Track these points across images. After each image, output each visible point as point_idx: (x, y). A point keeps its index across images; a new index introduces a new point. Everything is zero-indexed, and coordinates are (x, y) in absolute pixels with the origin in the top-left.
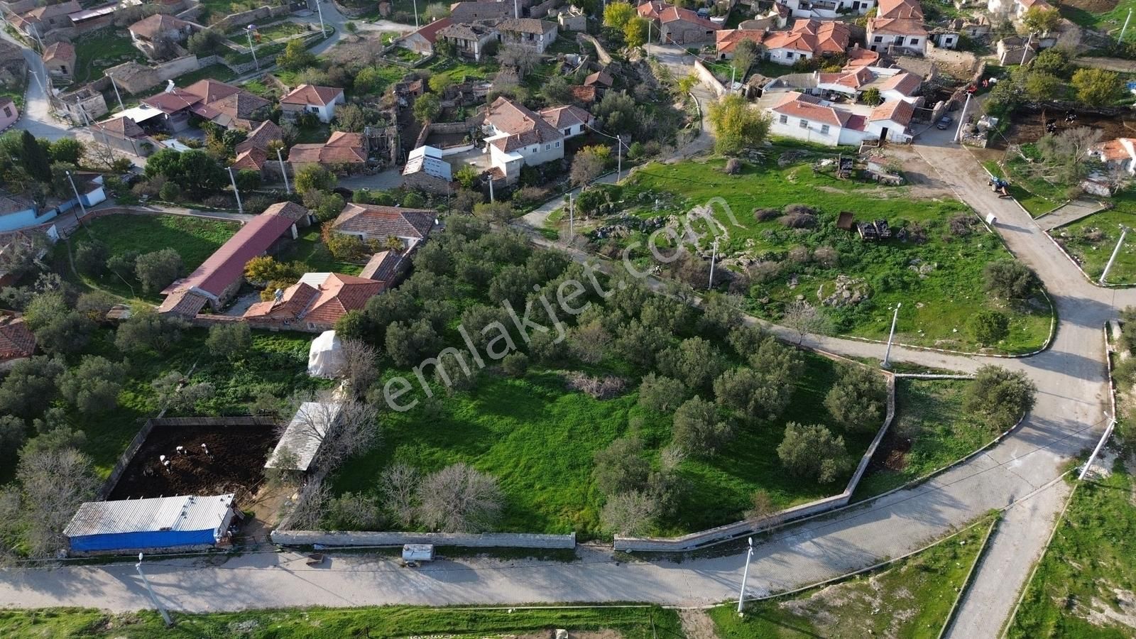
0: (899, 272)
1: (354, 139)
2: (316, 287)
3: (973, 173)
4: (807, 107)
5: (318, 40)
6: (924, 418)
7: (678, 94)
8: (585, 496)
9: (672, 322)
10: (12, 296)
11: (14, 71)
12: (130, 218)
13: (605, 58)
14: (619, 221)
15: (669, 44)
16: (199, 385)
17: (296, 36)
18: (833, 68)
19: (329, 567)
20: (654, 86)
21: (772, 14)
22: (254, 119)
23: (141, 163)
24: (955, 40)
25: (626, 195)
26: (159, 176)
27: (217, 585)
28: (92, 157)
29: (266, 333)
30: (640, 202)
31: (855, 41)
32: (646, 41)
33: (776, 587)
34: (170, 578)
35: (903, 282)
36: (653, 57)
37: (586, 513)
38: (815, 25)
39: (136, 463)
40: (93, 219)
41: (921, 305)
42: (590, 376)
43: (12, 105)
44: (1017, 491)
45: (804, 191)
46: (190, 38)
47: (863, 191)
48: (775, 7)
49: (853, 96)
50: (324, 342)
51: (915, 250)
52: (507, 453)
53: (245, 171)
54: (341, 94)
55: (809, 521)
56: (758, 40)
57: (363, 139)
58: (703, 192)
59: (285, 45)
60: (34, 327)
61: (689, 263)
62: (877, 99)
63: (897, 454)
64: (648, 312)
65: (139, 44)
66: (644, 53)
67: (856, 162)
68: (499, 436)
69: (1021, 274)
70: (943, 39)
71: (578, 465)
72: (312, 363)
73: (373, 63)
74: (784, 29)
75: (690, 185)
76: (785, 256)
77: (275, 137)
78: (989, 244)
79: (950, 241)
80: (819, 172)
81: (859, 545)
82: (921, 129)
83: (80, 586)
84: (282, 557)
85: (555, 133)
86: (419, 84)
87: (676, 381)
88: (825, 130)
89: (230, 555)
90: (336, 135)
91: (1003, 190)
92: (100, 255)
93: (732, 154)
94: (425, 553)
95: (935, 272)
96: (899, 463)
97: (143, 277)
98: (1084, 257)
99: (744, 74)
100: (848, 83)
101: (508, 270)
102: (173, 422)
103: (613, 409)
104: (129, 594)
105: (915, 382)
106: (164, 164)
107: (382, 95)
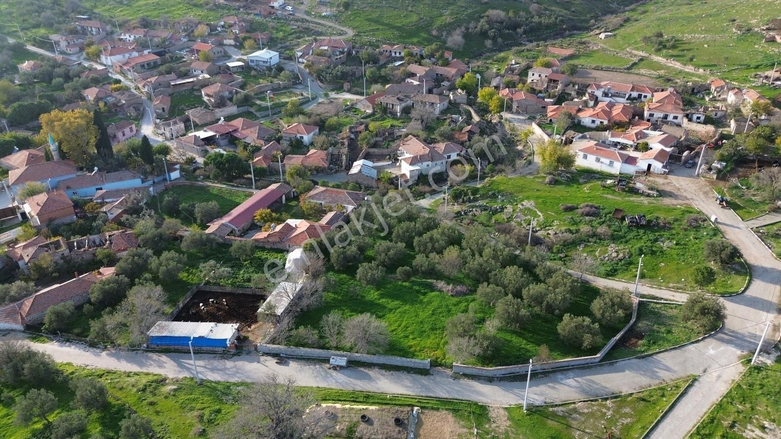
0: (650, 244)
1: (323, 154)
2: (294, 226)
3: (706, 193)
4: (600, 150)
5: (307, 101)
6: (655, 323)
7: (520, 141)
8: (438, 344)
9: (501, 257)
10: (127, 220)
11: (137, 109)
12: (192, 186)
13: (476, 118)
14: (476, 207)
15: (518, 113)
16: (225, 270)
17: (294, 98)
18: (620, 130)
19: (288, 365)
20: (506, 136)
21: (584, 98)
22: (266, 140)
23: (200, 160)
24: (702, 118)
25: (481, 192)
26: (211, 166)
27: (226, 369)
28: (175, 155)
29: (263, 249)
30: (490, 197)
31: (636, 116)
32: (503, 111)
33: (548, 401)
34: (201, 363)
35: (653, 251)
36: (506, 120)
37: (438, 353)
38: (611, 105)
39: (186, 307)
40: (173, 186)
41: (663, 264)
42: (448, 284)
43: (134, 126)
44: (709, 367)
45: (594, 197)
46: (235, 96)
47: (632, 199)
48: (587, 95)
49: (631, 146)
50: (296, 254)
51: (662, 233)
52: (395, 319)
53: (258, 166)
54: (317, 130)
55: (573, 369)
56: (574, 112)
57: (327, 155)
58: (530, 193)
59: (287, 103)
60: (138, 236)
61: (516, 231)
62: (646, 148)
63: (634, 340)
64: (487, 251)
65: (205, 98)
66: (501, 118)
67: (628, 183)
68: (391, 310)
69: (727, 247)
70: (695, 117)
71: (436, 329)
72: (287, 266)
73: (337, 115)
74: (592, 107)
75: (522, 189)
76: (577, 231)
77: (277, 150)
78: (711, 233)
79: (686, 230)
80: (605, 187)
81: (604, 384)
82: (673, 167)
83: (152, 363)
84: (262, 358)
85: (441, 157)
86: (363, 127)
87: (499, 288)
88: (611, 163)
89: (234, 355)
90: (312, 151)
91: (724, 203)
92: (176, 203)
93: (550, 174)
94: (343, 362)
95: (674, 247)
96: (635, 345)
97: (198, 216)
98: (775, 245)
99: (563, 131)
100: (628, 138)
101: (405, 225)
102: (208, 289)
103: (460, 302)
104: (178, 369)
105: (652, 304)
106: (214, 159)
107: (341, 132)
